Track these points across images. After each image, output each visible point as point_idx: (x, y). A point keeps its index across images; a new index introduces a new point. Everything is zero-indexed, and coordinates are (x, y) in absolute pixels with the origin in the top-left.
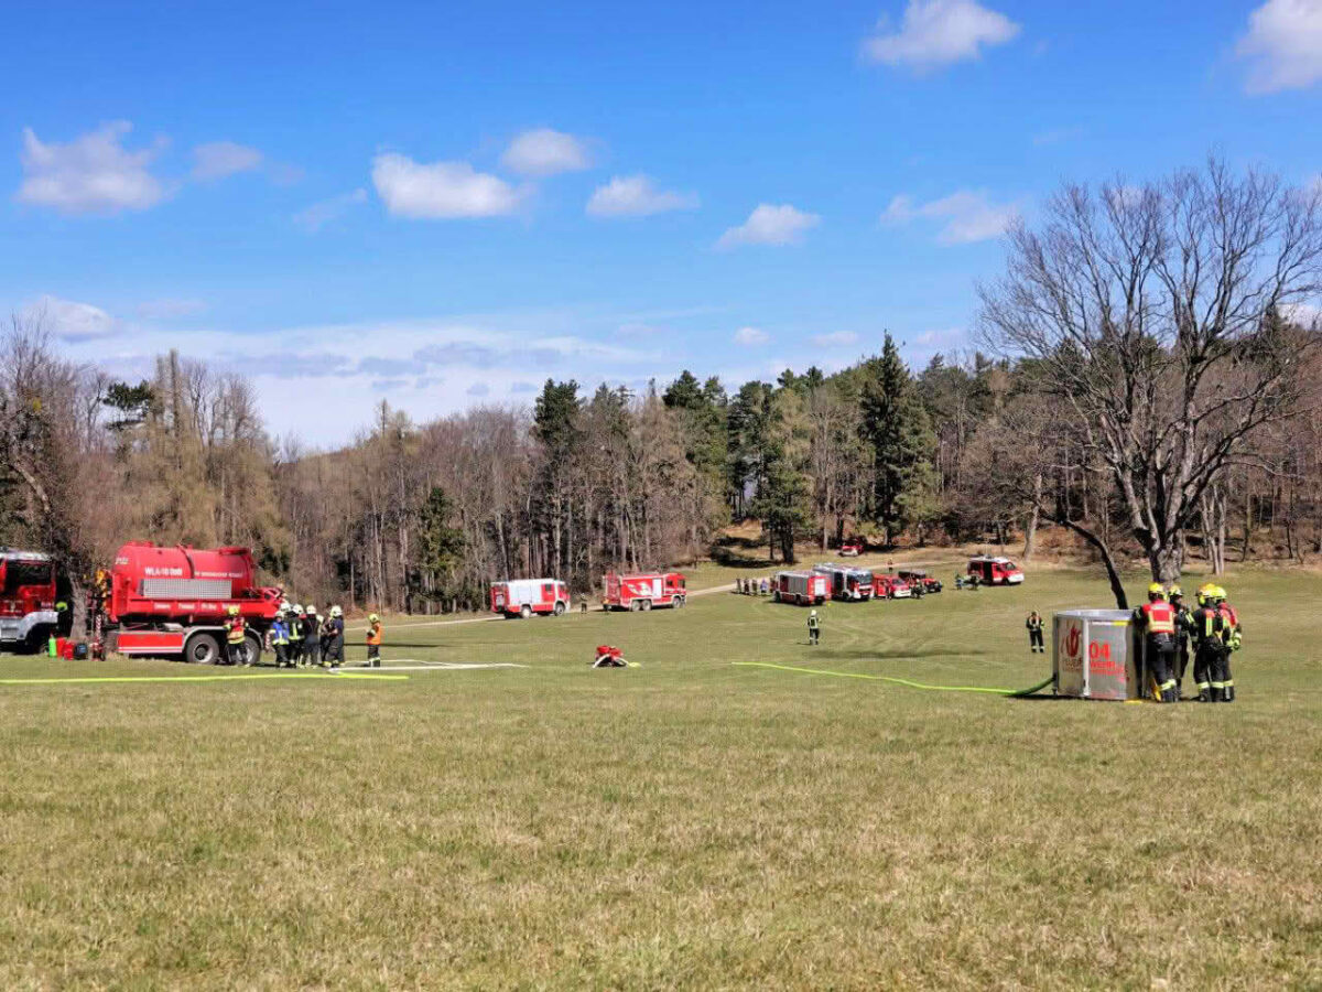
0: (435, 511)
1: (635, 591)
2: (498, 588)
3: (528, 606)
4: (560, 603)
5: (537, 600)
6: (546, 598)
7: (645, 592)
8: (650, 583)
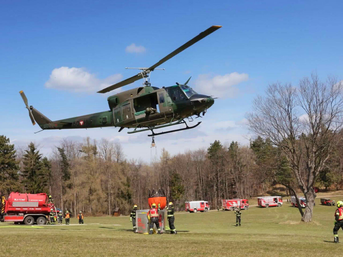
0: (176, 181)
1: (231, 204)
2: (187, 204)
3: (196, 209)
4: (206, 208)
5: (199, 207)
6: (202, 207)
7: (235, 205)
8: (236, 202)
